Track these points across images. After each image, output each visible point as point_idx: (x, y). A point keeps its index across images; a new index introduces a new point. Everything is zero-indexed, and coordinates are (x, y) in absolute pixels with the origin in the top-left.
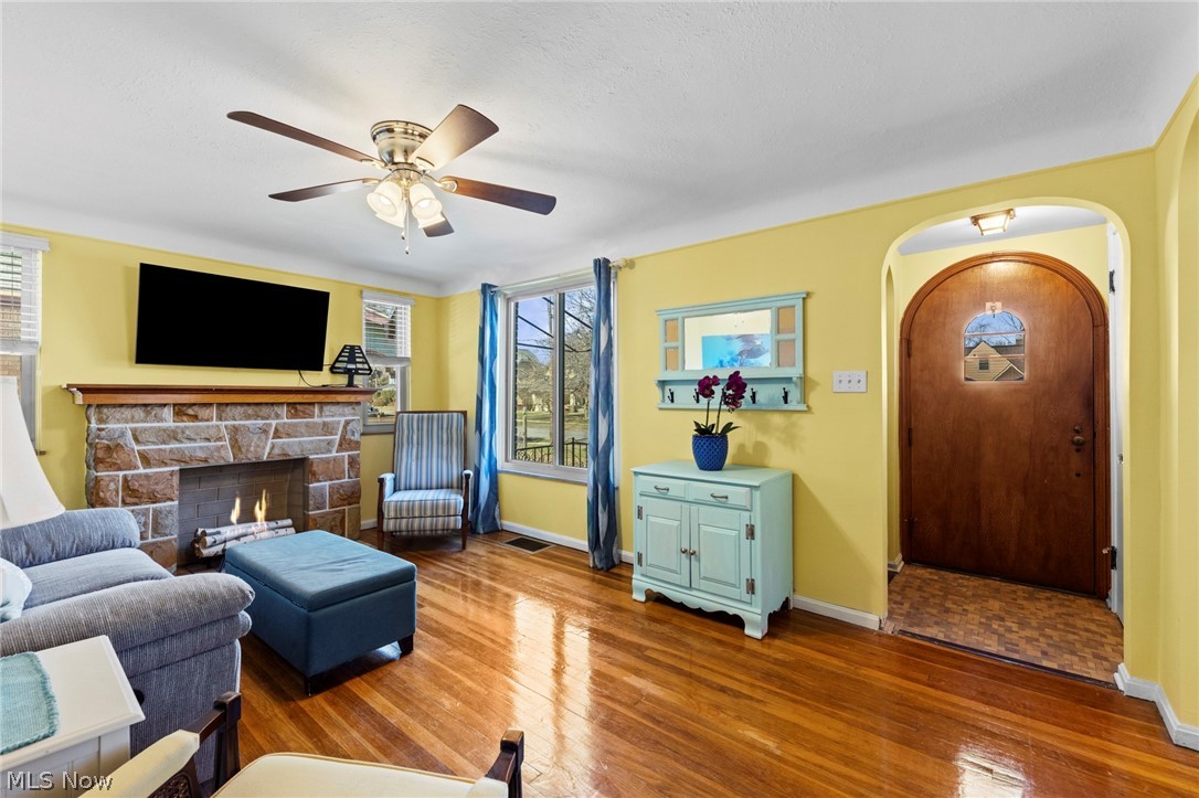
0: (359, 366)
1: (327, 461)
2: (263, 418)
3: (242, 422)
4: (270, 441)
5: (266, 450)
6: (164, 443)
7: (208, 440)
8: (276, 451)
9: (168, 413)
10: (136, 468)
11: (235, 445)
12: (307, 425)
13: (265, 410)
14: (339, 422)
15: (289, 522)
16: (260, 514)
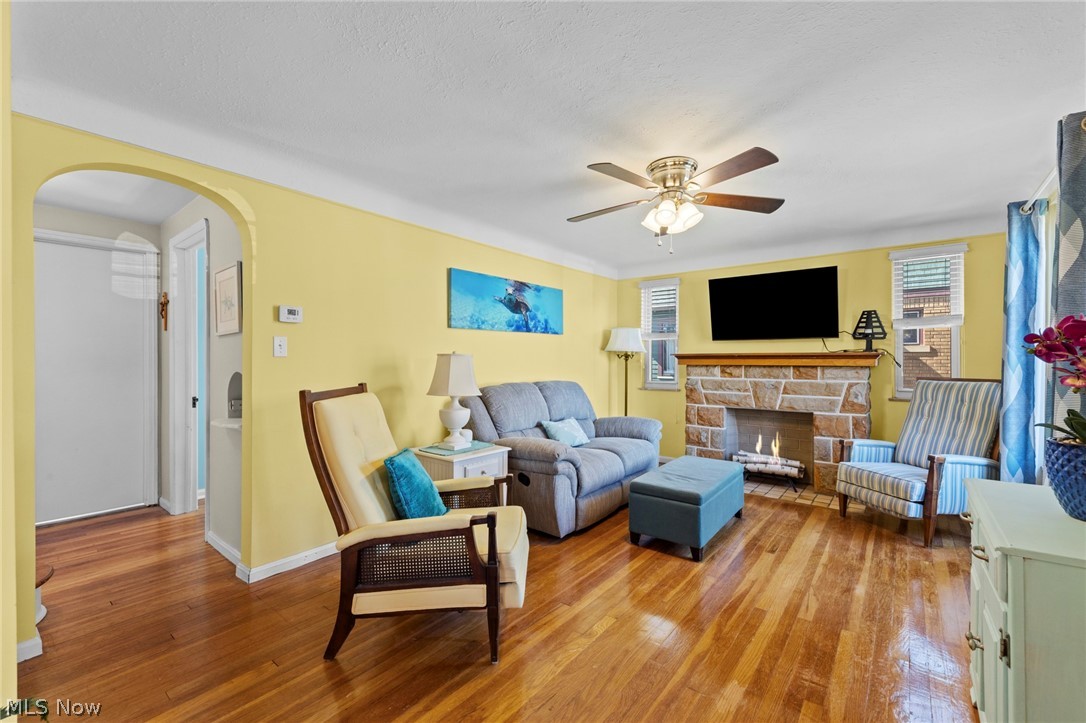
0: (876, 330)
1: (830, 419)
2: (775, 378)
3: (761, 380)
4: (781, 395)
5: (778, 403)
6: (716, 390)
7: (739, 390)
8: (786, 404)
9: (717, 370)
10: (703, 403)
11: (756, 397)
12: (811, 385)
13: (776, 371)
14: (842, 385)
15: (797, 463)
16: (775, 450)
